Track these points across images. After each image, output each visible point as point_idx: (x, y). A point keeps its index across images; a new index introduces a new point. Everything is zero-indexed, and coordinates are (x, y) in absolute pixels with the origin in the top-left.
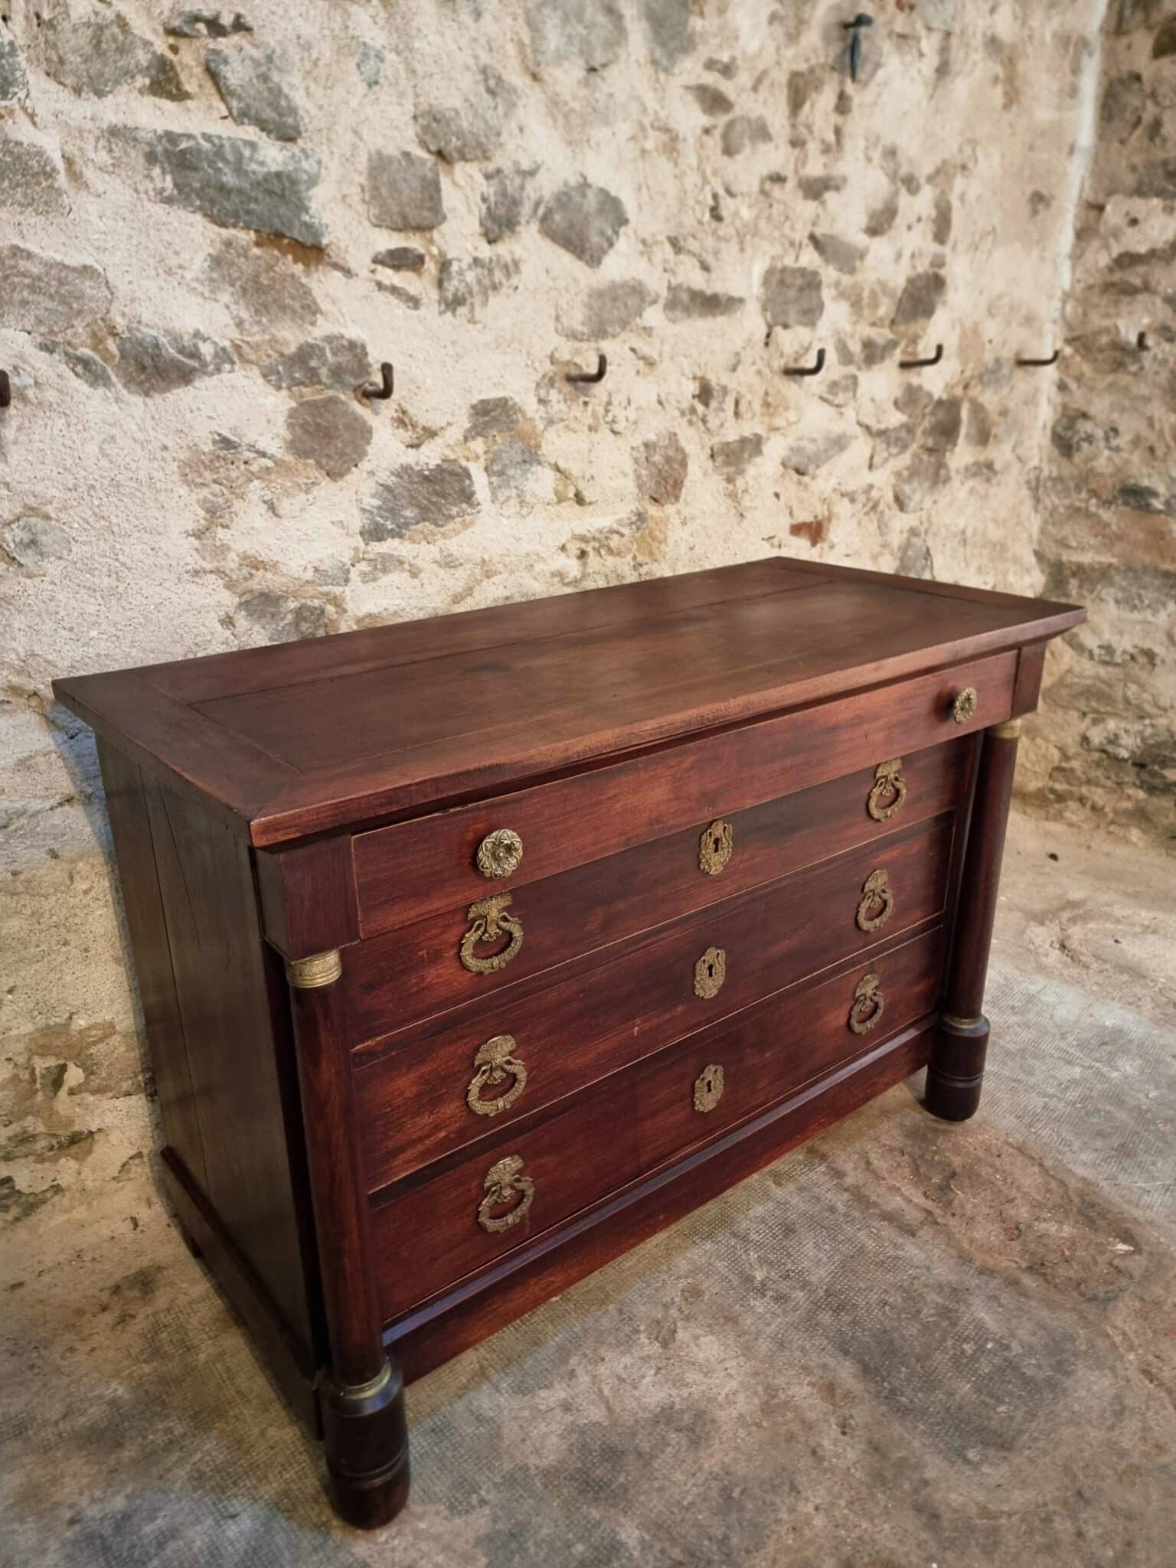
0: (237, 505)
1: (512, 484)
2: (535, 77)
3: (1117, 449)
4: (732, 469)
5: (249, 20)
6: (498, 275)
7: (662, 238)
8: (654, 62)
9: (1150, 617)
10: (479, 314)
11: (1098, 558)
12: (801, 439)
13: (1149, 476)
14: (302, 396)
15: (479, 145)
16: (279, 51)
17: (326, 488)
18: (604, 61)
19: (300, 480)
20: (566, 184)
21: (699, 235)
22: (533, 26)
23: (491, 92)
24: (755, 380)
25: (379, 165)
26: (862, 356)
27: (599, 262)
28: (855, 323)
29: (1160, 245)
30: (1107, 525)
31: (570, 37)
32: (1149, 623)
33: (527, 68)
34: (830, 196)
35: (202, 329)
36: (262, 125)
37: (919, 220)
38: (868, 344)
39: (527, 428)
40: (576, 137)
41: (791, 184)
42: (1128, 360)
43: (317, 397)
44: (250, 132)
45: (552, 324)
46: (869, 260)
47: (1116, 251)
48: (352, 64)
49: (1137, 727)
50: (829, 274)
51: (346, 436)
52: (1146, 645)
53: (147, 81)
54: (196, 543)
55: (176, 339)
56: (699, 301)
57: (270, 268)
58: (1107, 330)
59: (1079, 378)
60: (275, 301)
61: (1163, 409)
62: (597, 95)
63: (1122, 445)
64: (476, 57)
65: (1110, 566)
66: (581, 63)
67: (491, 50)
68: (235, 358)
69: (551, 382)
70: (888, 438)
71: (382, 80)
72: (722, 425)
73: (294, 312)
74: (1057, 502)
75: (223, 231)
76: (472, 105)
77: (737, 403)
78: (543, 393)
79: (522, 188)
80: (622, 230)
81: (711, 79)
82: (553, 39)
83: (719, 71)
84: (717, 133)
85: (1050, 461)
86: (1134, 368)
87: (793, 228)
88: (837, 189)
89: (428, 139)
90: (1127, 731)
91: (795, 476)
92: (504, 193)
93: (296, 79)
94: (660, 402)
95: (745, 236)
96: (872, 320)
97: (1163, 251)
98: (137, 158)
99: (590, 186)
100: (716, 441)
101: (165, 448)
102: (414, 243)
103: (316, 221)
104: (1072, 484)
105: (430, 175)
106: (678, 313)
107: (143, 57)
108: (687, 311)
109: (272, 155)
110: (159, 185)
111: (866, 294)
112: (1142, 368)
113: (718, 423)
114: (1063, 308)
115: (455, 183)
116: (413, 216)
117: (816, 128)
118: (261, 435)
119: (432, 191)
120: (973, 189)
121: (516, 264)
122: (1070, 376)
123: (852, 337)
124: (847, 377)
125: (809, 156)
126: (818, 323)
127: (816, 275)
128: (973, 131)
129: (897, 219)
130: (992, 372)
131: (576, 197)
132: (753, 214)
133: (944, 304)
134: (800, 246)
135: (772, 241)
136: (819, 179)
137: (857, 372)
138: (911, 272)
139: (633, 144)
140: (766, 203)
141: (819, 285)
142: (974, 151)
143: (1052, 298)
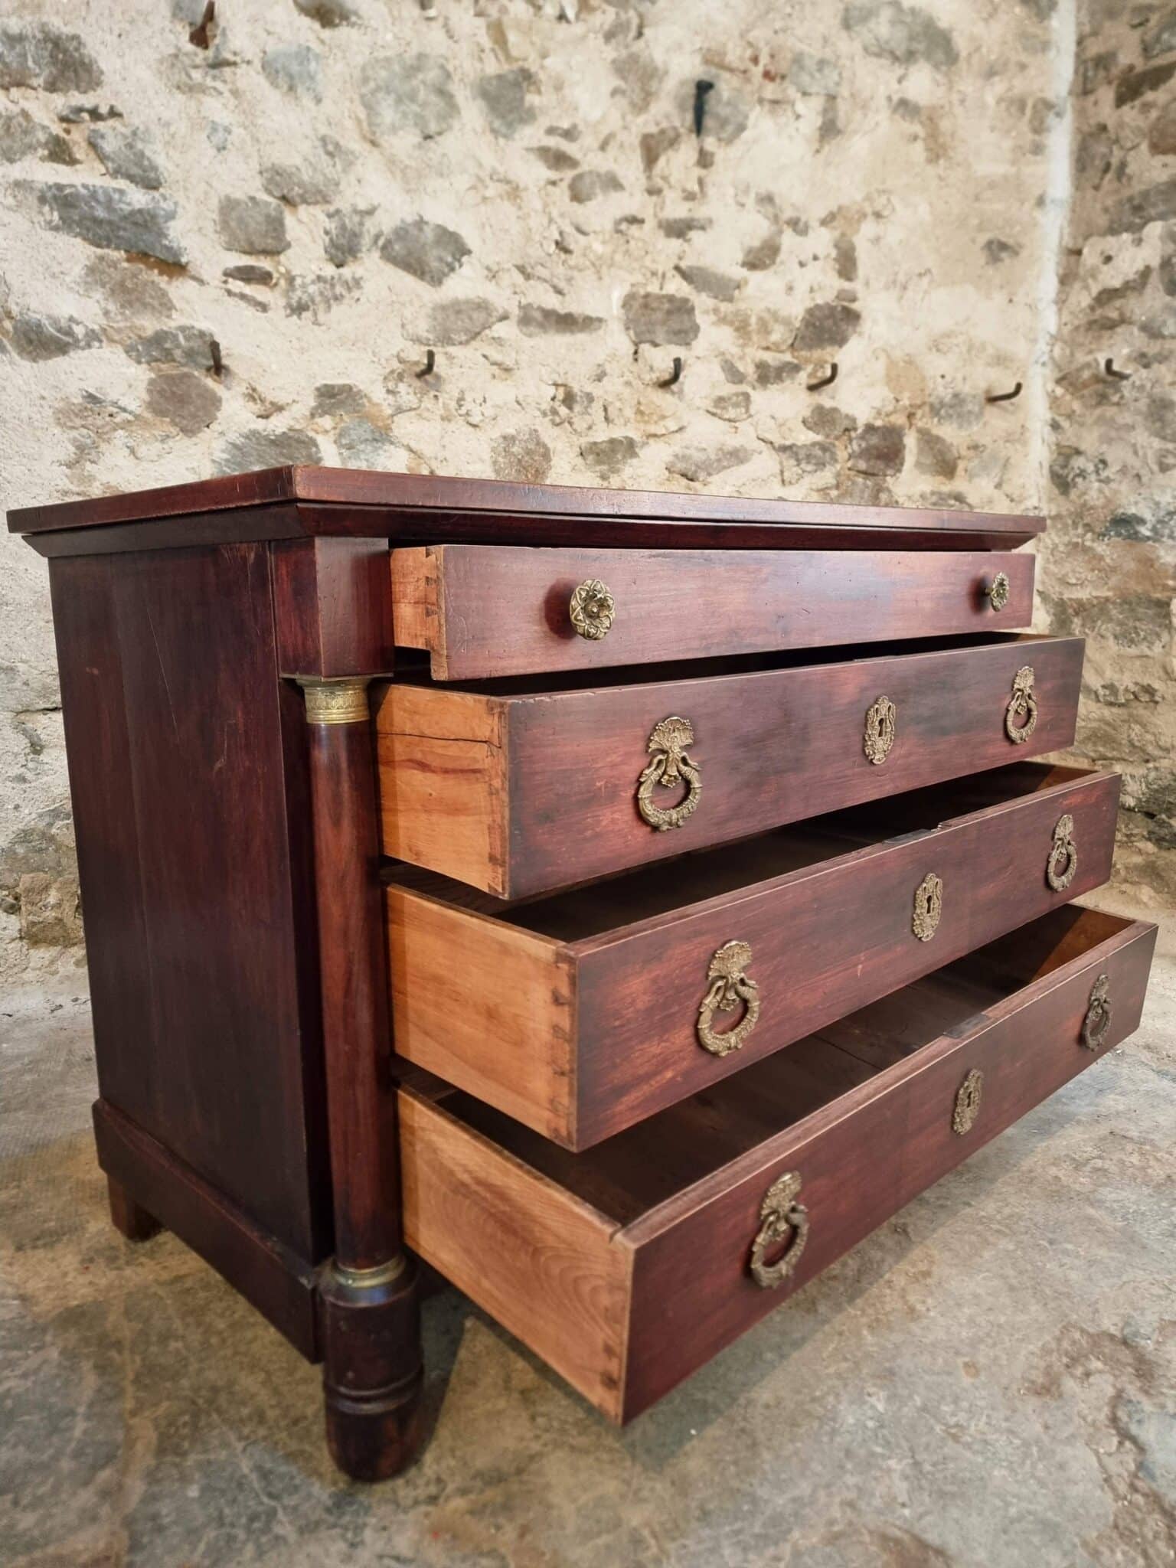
0: (103, 447)
1: (362, 456)
2: (374, 143)
3: (1107, 481)
4: (605, 467)
5: (119, 108)
6: (339, 289)
7: (509, 265)
8: (494, 131)
9: (1147, 652)
10: (322, 317)
11: (1095, 594)
12: (687, 448)
13: (1136, 503)
14: (160, 370)
15: (320, 192)
16: (142, 128)
17: (181, 443)
18: (438, 129)
19: (156, 433)
20: (403, 221)
21: (548, 265)
22: (368, 107)
23: (330, 154)
24: (626, 392)
25: (228, 206)
26: (755, 376)
27: (440, 282)
28: (743, 346)
29: (1131, 276)
30: (1101, 558)
31: (405, 115)
32: (1147, 656)
33: (364, 137)
34: (693, 235)
35: (76, 316)
36: (131, 178)
37: (815, 258)
38: (761, 366)
39: (374, 411)
40: (413, 186)
41: (650, 224)
42: (1110, 391)
43: (174, 372)
44: (122, 183)
45: (398, 331)
46: (749, 290)
47: (1095, 289)
48: (204, 136)
49: (1141, 771)
50: (702, 301)
51: (199, 402)
52: (1146, 681)
53: (46, 152)
54: (68, 471)
55: (55, 322)
56: (554, 318)
57: (135, 276)
58: (1088, 365)
59: (1070, 416)
60: (138, 299)
61: (1146, 434)
62: (431, 155)
63: (1112, 477)
64: (315, 130)
65: (1107, 599)
66: (418, 132)
67: (330, 124)
68: (103, 338)
69: (401, 377)
70: (796, 454)
71: (229, 146)
72: (590, 428)
73: (153, 308)
74: (1057, 541)
75: (99, 251)
76: (311, 164)
77: (606, 409)
78: (391, 385)
79: (361, 224)
80: (465, 259)
81: (554, 142)
82: (388, 114)
83: (561, 135)
84: (564, 186)
85: (1051, 500)
86: (1115, 398)
87: (654, 261)
88: (703, 228)
89: (271, 187)
90: (1133, 777)
91: (685, 481)
92: (343, 227)
93: (158, 147)
94: (518, 403)
95: (598, 267)
96: (764, 344)
97: (1134, 281)
98: (32, 200)
99: (426, 223)
100: (584, 441)
101: (43, 398)
102: (265, 264)
103: (175, 245)
104: (1070, 522)
105: (273, 213)
106: (533, 329)
107: (42, 137)
108: (542, 326)
109: (138, 198)
110: (48, 218)
111: (753, 320)
112: (1122, 397)
113: (585, 426)
114: (1051, 351)
115: (300, 222)
116: (260, 243)
117: (672, 180)
118: (123, 395)
119: (276, 225)
120: (893, 234)
121: (357, 282)
122: (1061, 415)
123: (741, 358)
124: (737, 395)
125: (668, 202)
126: (694, 343)
127: (686, 301)
128: (884, 182)
129: (782, 256)
130: (951, 407)
131: (414, 232)
132: (609, 249)
133: (860, 334)
134: (664, 276)
135: (631, 272)
136: (681, 220)
137: (749, 390)
138: (810, 304)
139: (473, 192)
140: (622, 240)
141: (691, 311)
142: (889, 200)
143: (1034, 341)
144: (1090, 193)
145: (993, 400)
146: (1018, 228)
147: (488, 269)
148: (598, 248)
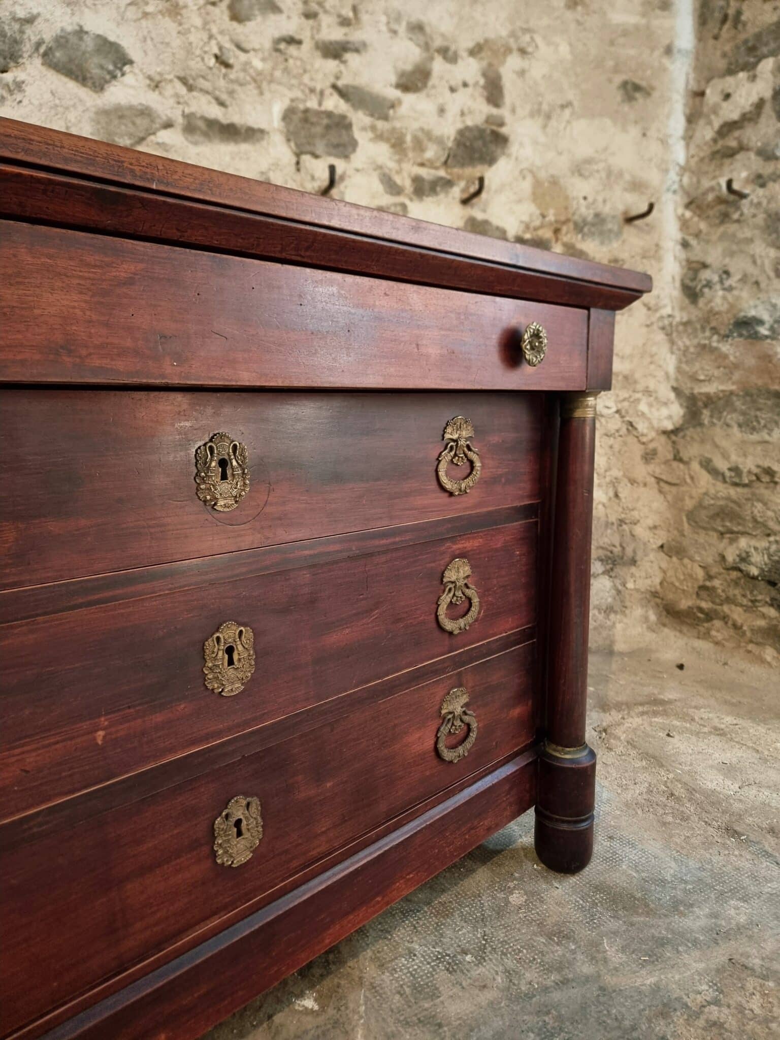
3: (730, 289)
7: (172, 76)
9: (767, 438)
11: (721, 387)
13: (756, 307)
20: (62, 30)
21: (210, 77)
26: (412, 189)
27: (102, 89)
28: (400, 161)
29: (748, 108)
30: (725, 357)
32: (766, 442)
34: (348, 56)
38: (417, 180)
41: (307, 46)
42: (731, 210)
46: (403, 110)
47: (717, 124)
49: (763, 544)
50: (359, 119)
52: (766, 463)
56: (217, 127)
58: (712, 189)
59: (697, 235)
61: (764, 245)
63: (734, 285)
65: (732, 393)
74: (688, 343)
79: (22, 32)
80: (127, 68)
84: (223, 5)
85: (682, 309)
86: (736, 216)
87: (312, 79)
88: (357, 50)
90: (756, 549)
95: (259, 81)
96: (419, 160)
97: (750, 112)
99: (87, 33)
104: (698, 326)
106: (197, 137)
108: (206, 135)
111: (409, 138)
112: (742, 215)
114: (681, 180)
117: (327, 5)
120: (537, 70)
121: (19, 86)
122: (690, 234)
123: (399, 172)
124: (395, 205)
125: (324, 25)
126: (353, 156)
127: (343, 117)
128: (527, 22)
129: (433, 81)
130: (593, 225)
131: (73, 40)
132: (268, 66)
133: (509, 156)
134: (322, 93)
135: (291, 87)
136: (337, 43)
137: (407, 202)
138: (460, 126)
139: (132, 9)
140: (281, 59)
141: (349, 127)
142: (532, 38)
143: (666, 171)
144: (711, 42)
145: (630, 220)
146: (649, 72)
147: (150, 78)
148: (258, 64)
